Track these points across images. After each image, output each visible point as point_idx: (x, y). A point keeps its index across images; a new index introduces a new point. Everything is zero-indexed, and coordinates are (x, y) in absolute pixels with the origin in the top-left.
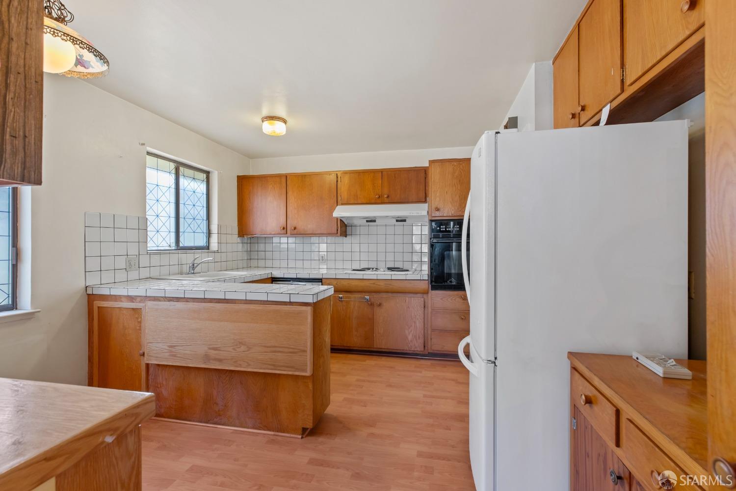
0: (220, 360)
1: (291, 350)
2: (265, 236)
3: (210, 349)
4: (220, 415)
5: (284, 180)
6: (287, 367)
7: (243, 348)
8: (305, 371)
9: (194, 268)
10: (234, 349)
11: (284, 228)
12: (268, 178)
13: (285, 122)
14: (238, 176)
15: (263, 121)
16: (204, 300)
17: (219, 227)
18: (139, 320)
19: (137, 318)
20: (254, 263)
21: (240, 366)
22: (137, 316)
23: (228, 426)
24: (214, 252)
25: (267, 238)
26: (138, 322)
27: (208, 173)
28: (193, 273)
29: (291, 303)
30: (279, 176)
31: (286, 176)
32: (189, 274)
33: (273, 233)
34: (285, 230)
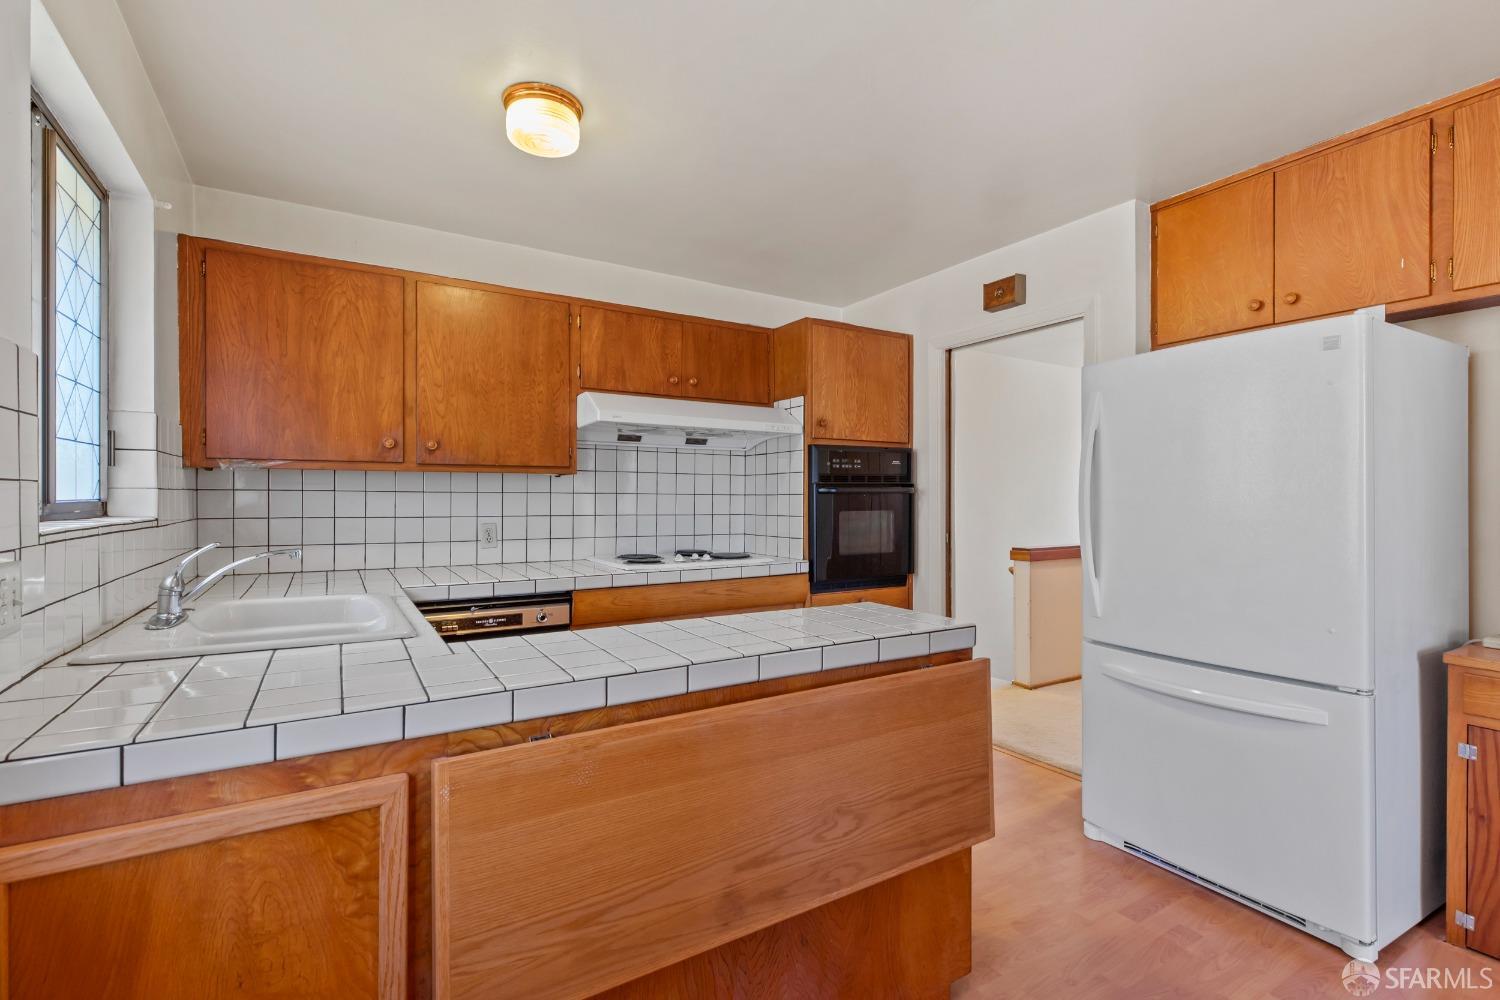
3: (740, 868)
5: (394, 290)
9: (182, 597)
11: (395, 444)
12: (331, 272)
17: (157, 424)
18: (361, 865)
19: (344, 863)
21: (839, 884)
22: (340, 853)
24: (152, 525)
26: (355, 878)
27: (103, 195)
31: (402, 279)
34: (401, 448)
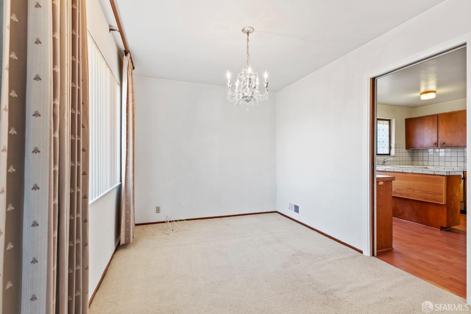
0: (401, 194)
1: (435, 193)
2: (423, 148)
4: (400, 215)
5: (436, 118)
6: (432, 199)
7: (411, 190)
8: (442, 202)
9: (384, 162)
10: (407, 190)
11: (436, 144)
13: (435, 92)
14: (406, 119)
15: (421, 95)
16: (394, 172)
17: (396, 144)
20: (416, 163)
21: (410, 197)
23: (404, 220)
24: (393, 156)
25: (425, 149)
27: (389, 121)
28: (384, 165)
29: (434, 175)
30: (433, 116)
31: (437, 116)
32: (382, 165)
33: (428, 147)
34: (437, 145)
